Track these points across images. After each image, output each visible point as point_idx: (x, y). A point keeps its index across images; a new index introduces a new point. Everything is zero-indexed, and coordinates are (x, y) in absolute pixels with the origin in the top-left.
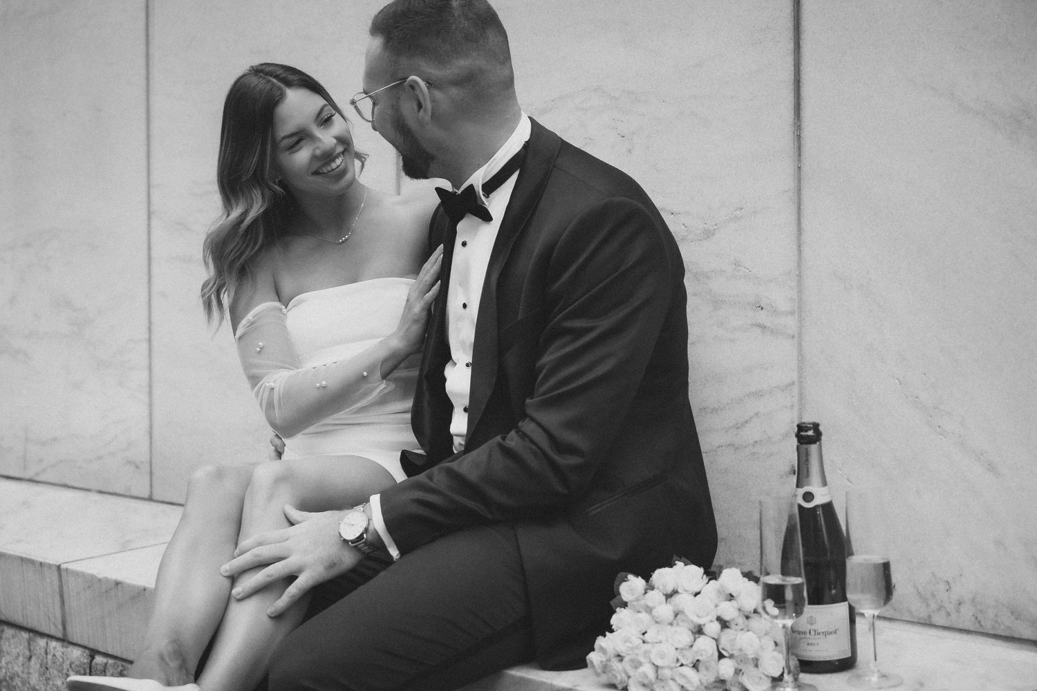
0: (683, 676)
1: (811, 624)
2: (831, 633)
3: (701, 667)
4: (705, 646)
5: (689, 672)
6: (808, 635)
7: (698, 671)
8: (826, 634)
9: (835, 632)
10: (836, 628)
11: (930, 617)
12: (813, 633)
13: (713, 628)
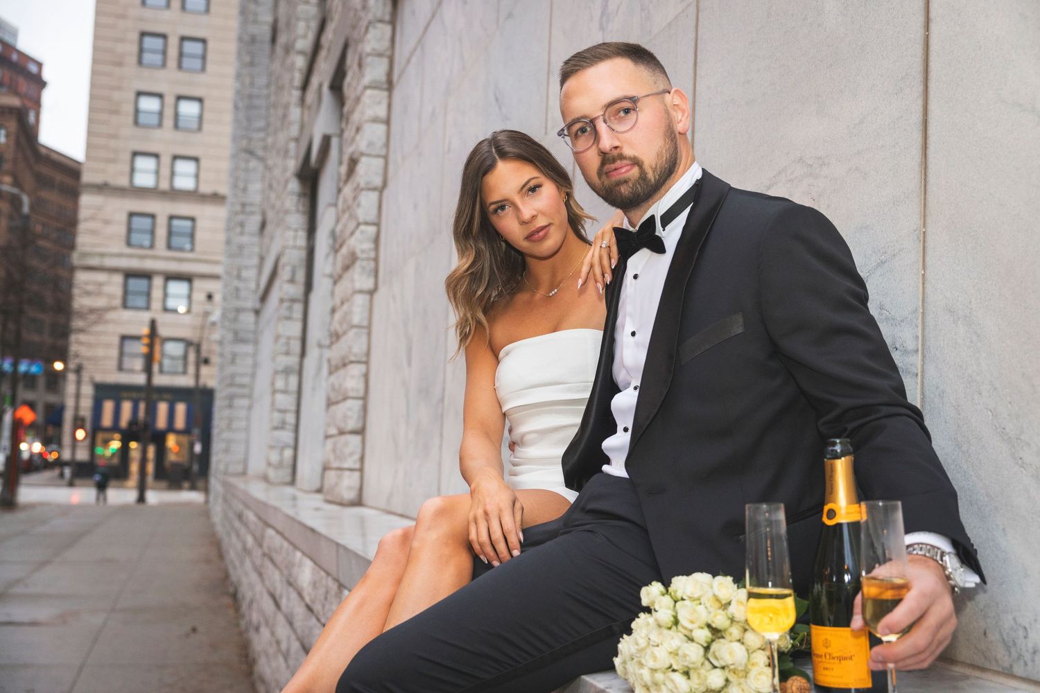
0: (672, 681)
1: (827, 647)
2: (845, 659)
3: (692, 674)
4: (694, 653)
5: (678, 678)
6: (824, 659)
7: (689, 678)
8: (841, 659)
9: (851, 658)
10: (852, 654)
11: (1011, 666)
12: (828, 657)
13: (703, 635)
